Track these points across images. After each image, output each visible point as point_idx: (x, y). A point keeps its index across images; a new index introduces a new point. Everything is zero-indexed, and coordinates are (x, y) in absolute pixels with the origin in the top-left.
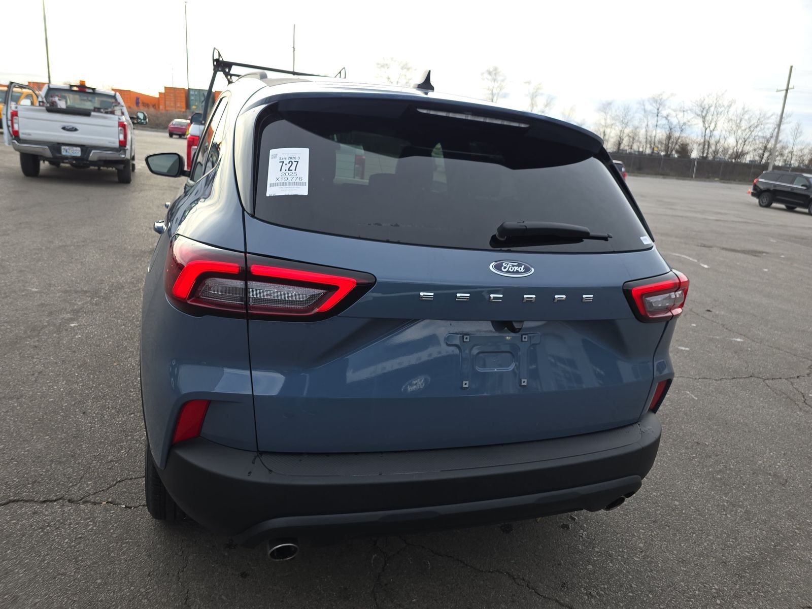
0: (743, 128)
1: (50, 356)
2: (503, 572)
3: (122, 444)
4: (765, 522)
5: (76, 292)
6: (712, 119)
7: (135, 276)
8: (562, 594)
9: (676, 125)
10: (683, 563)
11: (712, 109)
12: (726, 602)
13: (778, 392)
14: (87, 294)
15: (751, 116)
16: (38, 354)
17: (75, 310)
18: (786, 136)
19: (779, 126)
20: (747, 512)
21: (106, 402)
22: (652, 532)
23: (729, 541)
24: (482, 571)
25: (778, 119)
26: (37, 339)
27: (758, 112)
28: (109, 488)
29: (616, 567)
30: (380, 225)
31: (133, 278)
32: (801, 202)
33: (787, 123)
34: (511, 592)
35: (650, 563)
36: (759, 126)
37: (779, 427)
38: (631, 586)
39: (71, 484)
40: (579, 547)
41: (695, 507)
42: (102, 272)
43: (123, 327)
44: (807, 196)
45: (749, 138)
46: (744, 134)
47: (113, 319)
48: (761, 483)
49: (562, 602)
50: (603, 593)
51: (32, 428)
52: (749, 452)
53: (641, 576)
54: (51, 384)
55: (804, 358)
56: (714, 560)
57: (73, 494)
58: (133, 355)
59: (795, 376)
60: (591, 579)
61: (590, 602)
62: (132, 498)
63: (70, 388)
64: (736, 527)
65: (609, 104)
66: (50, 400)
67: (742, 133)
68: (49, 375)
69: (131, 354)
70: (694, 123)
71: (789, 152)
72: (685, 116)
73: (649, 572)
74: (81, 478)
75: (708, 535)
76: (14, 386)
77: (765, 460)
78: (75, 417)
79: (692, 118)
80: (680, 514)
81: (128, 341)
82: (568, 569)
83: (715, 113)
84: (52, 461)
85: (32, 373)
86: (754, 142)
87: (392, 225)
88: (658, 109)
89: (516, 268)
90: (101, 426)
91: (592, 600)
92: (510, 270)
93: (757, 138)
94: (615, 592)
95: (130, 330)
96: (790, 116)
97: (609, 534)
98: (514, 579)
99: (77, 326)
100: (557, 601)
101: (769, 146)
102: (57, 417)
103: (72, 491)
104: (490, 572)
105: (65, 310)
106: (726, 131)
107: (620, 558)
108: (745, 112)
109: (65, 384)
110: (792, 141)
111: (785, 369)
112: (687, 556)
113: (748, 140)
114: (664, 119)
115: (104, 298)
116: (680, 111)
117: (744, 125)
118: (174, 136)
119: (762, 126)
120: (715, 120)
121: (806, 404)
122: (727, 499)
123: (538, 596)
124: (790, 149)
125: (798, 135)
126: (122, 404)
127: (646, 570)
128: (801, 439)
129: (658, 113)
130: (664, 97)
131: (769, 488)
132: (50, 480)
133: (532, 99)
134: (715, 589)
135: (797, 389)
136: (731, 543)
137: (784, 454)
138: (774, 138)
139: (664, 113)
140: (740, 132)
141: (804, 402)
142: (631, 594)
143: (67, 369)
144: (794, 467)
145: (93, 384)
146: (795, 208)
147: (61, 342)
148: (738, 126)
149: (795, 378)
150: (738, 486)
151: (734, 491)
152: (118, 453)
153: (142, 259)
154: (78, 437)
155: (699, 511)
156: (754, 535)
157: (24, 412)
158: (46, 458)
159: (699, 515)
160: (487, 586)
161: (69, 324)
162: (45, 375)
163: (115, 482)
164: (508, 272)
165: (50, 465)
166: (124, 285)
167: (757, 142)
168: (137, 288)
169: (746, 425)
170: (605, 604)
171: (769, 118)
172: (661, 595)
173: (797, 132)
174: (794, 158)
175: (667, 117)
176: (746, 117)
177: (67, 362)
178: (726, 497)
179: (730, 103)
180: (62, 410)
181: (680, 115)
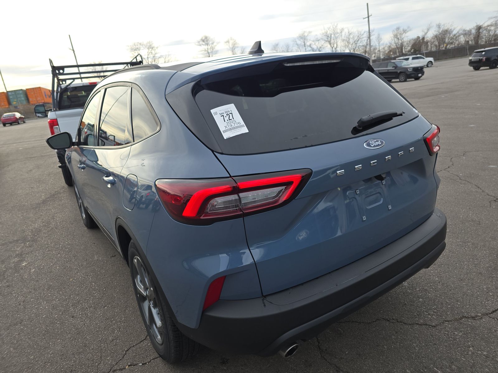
0: (351, 43)
1: (22, 289)
2: (381, 319)
3: (112, 327)
4: (484, 246)
5: (11, 243)
6: (334, 42)
7: (43, 221)
8: (417, 319)
9: (316, 49)
10: (462, 281)
11: (333, 36)
12: (494, 293)
13: (445, 178)
14: (19, 242)
15: (354, 35)
16: (13, 290)
17: (18, 254)
18: (374, 42)
19: (369, 37)
20: (473, 244)
21: (83, 305)
22: (437, 270)
23: (475, 262)
24: (370, 323)
25: (368, 34)
26: (5, 281)
27: (357, 32)
28: (123, 357)
29: (433, 295)
30: (297, 138)
31: (43, 223)
32: (394, 76)
33: (373, 35)
34: (392, 328)
35: (447, 286)
36: (359, 40)
37: (458, 196)
38: (447, 302)
39: (97, 364)
40: (408, 291)
41: (448, 250)
42: (19, 225)
43: (59, 255)
44: (396, 72)
45: (355, 48)
46: (353, 46)
47: (48, 252)
48: (469, 227)
49: (420, 323)
50: (436, 311)
51: (45, 338)
52: (453, 213)
53: (448, 295)
54: (37, 306)
55: (445, 157)
56: (475, 274)
57: (102, 369)
58: (78, 270)
59: (447, 167)
60: (426, 306)
61: (433, 318)
62: (143, 357)
63: (52, 305)
64: (473, 253)
65: (277, 45)
66: (43, 317)
67: (352, 46)
68: (31, 301)
69: (77, 271)
70: (325, 46)
71: (378, 51)
72: (320, 44)
73: (450, 291)
74: (101, 358)
75: (464, 262)
76: (12, 316)
77: (463, 214)
78: (69, 321)
79: (324, 43)
80: (444, 256)
81: (69, 263)
82: (411, 305)
83: (335, 38)
84: (73, 354)
85: (18, 304)
86: (359, 49)
87: (303, 137)
88: (304, 42)
89: (377, 143)
90: (90, 321)
91: (434, 316)
92: (375, 145)
93: (360, 47)
94: (441, 308)
95: (65, 255)
96: (373, 31)
97: (418, 279)
98: (389, 321)
99: (27, 264)
100: (417, 324)
101: (367, 50)
102: (57, 326)
103: (100, 368)
104: (374, 322)
105: (11, 256)
106: (343, 47)
107: (431, 289)
108: (350, 34)
109: (46, 303)
110: (378, 45)
111: (440, 165)
112: (461, 276)
113: (356, 49)
114: (309, 47)
115: (32, 241)
116: (316, 41)
117: (351, 41)
118: (7, 125)
119: (361, 40)
120: (336, 41)
121: (462, 180)
122: (459, 240)
123: (406, 325)
124: (378, 49)
125: (380, 40)
126: (94, 303)
127: (448, 291)
128: (471, 198)
129: (305, 44)
130: (306, 34)
131: (474, 228)
132: (81, 366)
133: (233, 51)
134: (485, 288)
135: (452, 174)
136: (477, 262)
137: (469, 208)
138: (369, 45)
139: (308, 44)
140: (350, 46)
141: (460, 179)
142: (449, 306)
143: (41, 294)
144: (478, 214)
145: (65, 297)
146: (392, 80)
147: (23, 278)
148: (348, 42)
149: (447, 168)
150: (460, 232)
151: (460, 236)
152: (114, 333)
153: (41, 209)
154: (80, 333)
155: (451, 251)
156: (484, 254)
157: (31, 330)
158: (68, 354)
159: (452, 253)
160: (378, 330)
161: (21, 264)
162: (28, 302)
163: (125, 352)
164: (374, 146)
165: (74, 357)
166: (40, 229)
167: (360, 49)
168: (50, 228)
169: (442, 199)
170: (441, 316)
171: (363, 35)
172: (463, 300)
173: (379, 39)
174: (381, 54)
175: (310, 46)
176: (351, 36)
177: (38, 289)
178: (458, 239)
179: (341, 31)
180: (57, 320)
181: (317, 43)
